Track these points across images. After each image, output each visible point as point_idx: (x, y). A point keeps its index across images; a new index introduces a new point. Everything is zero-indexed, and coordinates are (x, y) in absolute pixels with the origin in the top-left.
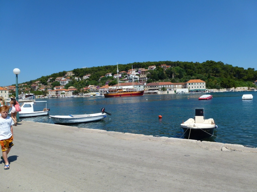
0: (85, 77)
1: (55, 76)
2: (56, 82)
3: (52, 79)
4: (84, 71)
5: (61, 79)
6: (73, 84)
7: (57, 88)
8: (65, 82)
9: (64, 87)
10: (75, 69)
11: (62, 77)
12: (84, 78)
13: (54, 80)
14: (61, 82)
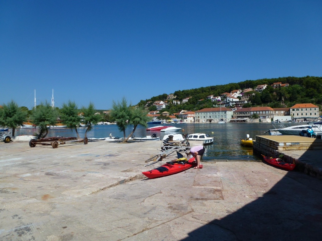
0: (185, 100)
1: (154, 99)
2: (154, 106)
3: (150, 103)
4: (185, 93)
5: (159, 103)
6: (169, 108)
7: (151, 113)
8: (162, 107)
9: (158, 112)
10: (176, 92)
11: (160, 101)
12: (183, 102)
13: (152, 103)
14: (158, 107)
